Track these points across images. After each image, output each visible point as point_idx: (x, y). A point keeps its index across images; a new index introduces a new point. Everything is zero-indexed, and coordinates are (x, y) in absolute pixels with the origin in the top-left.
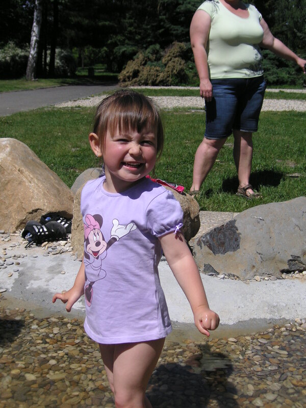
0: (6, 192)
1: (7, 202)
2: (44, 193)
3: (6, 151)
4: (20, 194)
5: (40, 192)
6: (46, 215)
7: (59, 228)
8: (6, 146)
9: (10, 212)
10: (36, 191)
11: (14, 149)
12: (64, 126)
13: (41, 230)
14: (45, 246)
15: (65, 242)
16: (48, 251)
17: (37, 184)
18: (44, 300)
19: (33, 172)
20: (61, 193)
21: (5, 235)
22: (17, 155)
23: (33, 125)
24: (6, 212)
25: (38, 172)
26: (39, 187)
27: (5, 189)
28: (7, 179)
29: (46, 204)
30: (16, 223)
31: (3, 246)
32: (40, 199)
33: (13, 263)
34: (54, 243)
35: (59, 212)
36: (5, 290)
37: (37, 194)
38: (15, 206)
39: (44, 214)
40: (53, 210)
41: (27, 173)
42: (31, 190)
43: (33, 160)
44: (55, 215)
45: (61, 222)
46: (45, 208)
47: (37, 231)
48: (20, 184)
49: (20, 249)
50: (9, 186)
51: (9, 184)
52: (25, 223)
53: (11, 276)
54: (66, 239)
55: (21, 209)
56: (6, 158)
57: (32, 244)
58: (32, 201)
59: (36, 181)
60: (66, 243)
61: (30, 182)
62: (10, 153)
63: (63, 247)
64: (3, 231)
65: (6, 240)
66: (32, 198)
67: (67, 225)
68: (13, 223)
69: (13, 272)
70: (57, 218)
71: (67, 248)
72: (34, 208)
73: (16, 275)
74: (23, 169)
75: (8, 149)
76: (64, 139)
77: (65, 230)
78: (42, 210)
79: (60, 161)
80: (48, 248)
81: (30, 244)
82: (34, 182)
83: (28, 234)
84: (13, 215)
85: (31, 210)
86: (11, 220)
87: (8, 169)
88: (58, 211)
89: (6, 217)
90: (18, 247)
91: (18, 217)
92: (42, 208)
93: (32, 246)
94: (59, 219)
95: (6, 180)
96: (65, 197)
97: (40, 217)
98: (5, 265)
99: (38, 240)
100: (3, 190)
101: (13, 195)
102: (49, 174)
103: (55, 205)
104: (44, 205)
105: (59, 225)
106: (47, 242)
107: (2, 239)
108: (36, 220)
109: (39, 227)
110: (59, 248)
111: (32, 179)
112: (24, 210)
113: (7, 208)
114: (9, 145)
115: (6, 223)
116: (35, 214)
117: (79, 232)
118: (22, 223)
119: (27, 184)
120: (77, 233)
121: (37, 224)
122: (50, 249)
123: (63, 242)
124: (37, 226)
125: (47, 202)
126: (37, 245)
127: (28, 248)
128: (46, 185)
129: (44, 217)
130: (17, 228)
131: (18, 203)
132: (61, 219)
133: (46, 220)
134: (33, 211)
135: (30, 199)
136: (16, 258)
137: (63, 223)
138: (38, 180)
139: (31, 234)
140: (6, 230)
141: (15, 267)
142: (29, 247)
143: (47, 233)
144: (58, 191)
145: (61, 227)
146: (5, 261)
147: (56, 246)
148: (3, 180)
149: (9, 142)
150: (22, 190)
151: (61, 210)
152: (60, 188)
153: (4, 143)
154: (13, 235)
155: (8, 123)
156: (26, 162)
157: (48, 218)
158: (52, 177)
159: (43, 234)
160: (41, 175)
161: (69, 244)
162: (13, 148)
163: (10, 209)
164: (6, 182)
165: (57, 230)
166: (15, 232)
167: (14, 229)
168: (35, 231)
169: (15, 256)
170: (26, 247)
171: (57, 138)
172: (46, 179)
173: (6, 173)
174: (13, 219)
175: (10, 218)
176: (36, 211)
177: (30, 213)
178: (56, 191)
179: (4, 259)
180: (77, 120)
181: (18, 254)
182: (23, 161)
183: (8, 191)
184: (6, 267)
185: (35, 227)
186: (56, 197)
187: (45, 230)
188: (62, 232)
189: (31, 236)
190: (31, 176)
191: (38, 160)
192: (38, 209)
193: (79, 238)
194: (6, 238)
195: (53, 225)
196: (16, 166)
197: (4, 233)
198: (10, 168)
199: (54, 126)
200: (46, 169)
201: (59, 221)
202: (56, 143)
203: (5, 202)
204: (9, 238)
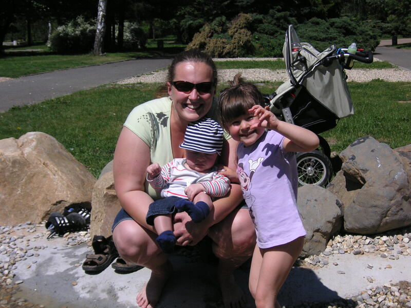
0: (31, 184)
1: (33, 194)
2: (68, 185)
3: (32, 145)
4: (44, 186)
5: (63, 184)
6: (69, 206)
7: (79, 219)
8: (32, 140)
9: (36, 203)
10: (60, 184)
11: (40, 143)
12: (120, 105)
13: (62, 222)
14: (66, 236)
15: (85, 232)
16: (67, 242)
17: (61, 177)
18: (55, 292)
19: (58, 165)
20: (86, 184)
21: (31, 226)
22: (43, 149)
23: (90, 105)
24: (32, 204)
25: (64, 165)
26: (62, 179)
27: (31, 182)
28: (33, 173)
29: (69, 196)
30: (42, 214)
31: (28, 237)
32: (64, 191)
33: (33, 255)
34: (76, 233)
35: (82, 203)
36: (21, 281)
37: (61, 186)
38: (41, 198)
39: (67, 205)
40: (76, 201)
41: (51, 166)
42: (55, 183)
43: (59, 153)
44: (77, 207)
45: (82, 213)
46: (68, 199)
47: (59, 222)
48: (44, 177)
49: (42, 240)
50: (34, 179)
51: (34, 177)
52: (49, 214)
53: (30, 267)
54: (86, 230)
55: (45, 201)
56: (32, 152)
57: (54, 235)
58: (56, 193)
59: (60, 173)
60: (87, 234)
61: (55, 175)
62: (36, 147)
63: (82, 238)
64: (29, 222)
65: (32, 231)
66: (56, 190)
67: (88, 216)
68: (39, 215)
69: (31, 264)
70: (79, 209)
71: (86, 239)
72: (58, 200)
73: (34, 267)
74: (48, 162)
75: (34, 144)
76: (116, 119)
77: (85, 221)
78: (65, 201)
79: (106, 144)
80: (69, 238)
81: (53, 234)
82: (58, 175)
83: (51, 226)
84: (39, 206)
85: (55, 202)
86: (37, 211)
87: (33, 163)
88: (80, 202)
89: (32, 208)
90: (41, 238)
91: (43, 209)
92: (66, 200)
93: (54, 237)
94: (81, 210)
95: (31, 174)
96: (89, 188)
97: (63, 208)
98: (26, 257)
99: (60, 231)
100: (29, 183)
101: (38, 187)
102: (75, 166)
103: (78, 196)
104: (67, 196)
105: (79, 217)
106: (68, 233)
107: (28, 230)
108: (60, 211)
109: (61, 219)
110: (79, 239)
111: (56, 171)
112: (48, 202)
113: (33, 200)
114: (36, 139)
115: (33, 214)
116: (59, 205)
117: (96, 224)
118: (47, 213)
119: (51, 177)
120: (95, 224)
121: (59, 215)
122: (70, 240)
123: (83, 233)
124: (59, 217)
125: (70, 194)
126: (59, 236)
127: (51, 239)
128: (70, 178)
129: (67, 208)
130: (43, 219)
131: (43, 195)
132: (83, 210)
133: (69, 211)
134: (57, 202)
135: (54, 191)
136: (37, 249)
137: (85, 214)
138: (63, 172)
139: (53, 225)
140: (32, 221)
141: (34, 259)
142: (52, 237)
143: (68, 224)
144: (83, 182)
145: (81, 219)
146: (26, 252)
147: (76, 237)
148: (29, 173)
149: (35, 136)
150: (47, 182)
151: (84, 201)
152: (85, 179)
153: (30, 137)
154: (39, 225)
155: (66, 103)
156: (51, 155)
157: (71, 209)
158: (78, 168)
159: (64, 225)
160: (66, 167)
161: (89, 235)
162: (40, 141)
163: (36, 201)
164: (32, 175)
165: (77, 222)
166: (40, 223)
167: (40, 220)
168: (57, 222)
169: (36, 248)
170: (48, 238)
171: (110, 118)
172: (70, 171)
173: (31, 167)
174: (39, 211)
175: (36, 209)
176: (60, 202)
177: (54, 205)
178: (80, 183)
179: (25, 251)
180: (135, 98)
181: (38, 245)
182: (48, 154)
183: (34, 184)
184: (26, 259)
185: (57, 218)
186: (80, 188)
187: (66, 221)
188: (82, 223)
189: (53, 227)
190: (56, 169)
191: (65, 153)
192: (62, 201)
193: (96, 229)
194: (32, 229)
195: (74, 216)
196: (41, 159)
197: (30, 224)
198: (36, 161)
199: (111, 105)
200: (72, 160)
201: (81, 212)
202: (107, 124)
203: (31, 195)
204: (34, 229)
